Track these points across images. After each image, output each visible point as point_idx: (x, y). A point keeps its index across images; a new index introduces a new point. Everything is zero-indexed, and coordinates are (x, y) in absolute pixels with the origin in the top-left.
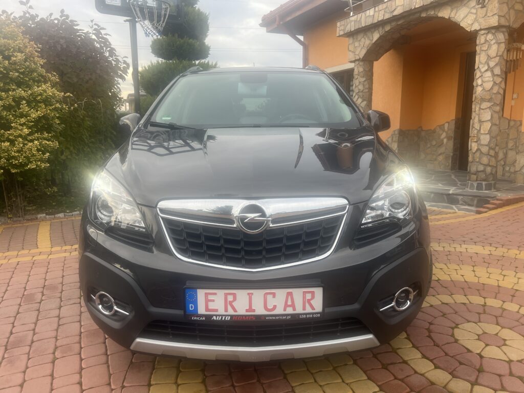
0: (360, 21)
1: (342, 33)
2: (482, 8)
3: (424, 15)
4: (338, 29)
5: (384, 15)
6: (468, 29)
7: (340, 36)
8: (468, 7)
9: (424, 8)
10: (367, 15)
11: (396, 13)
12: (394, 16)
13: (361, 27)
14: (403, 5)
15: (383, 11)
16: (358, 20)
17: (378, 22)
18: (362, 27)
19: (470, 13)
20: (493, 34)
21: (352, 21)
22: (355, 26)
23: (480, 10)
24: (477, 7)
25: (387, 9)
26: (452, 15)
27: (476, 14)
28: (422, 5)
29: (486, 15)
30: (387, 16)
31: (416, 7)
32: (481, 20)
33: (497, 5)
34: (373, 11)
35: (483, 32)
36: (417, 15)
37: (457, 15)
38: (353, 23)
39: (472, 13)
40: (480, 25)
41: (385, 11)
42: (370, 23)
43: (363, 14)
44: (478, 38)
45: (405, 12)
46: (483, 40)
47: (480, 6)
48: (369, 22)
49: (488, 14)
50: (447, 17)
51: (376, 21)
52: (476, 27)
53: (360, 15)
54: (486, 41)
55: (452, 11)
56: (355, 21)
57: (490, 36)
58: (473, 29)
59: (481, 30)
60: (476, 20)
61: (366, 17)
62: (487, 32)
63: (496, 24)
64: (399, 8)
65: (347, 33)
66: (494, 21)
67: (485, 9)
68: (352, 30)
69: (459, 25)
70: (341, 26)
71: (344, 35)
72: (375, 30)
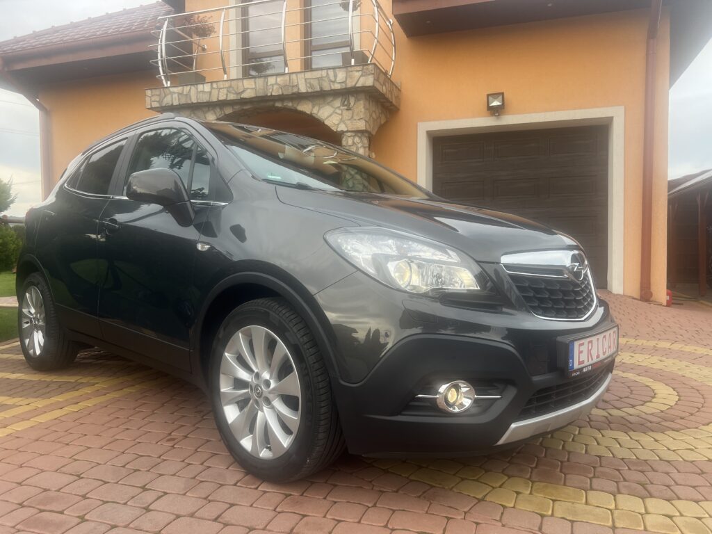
0: (188, 95)
1: (156, 105)
2: (347, 110)
3: (279, 105)
4: (148, 99)
5: (227, 95)
6: (334, 129)
7: (151, 108)
8: (332, 106)
9: (281, 98)
10: (199, 90)
11: (245, 95)
12: (242, 99)
13: (190, 102)
14: (255, 88)
15: (225, 91)
16: (185, 93)
17: (219, 101)
18: (192, 103)
19: (334, 112)
20: (360, 138)
21: (174, 93)
22: (179, 99)
23: (345, 112)
24: (342, 108)
25: (231, 89)
26: (315, 111)
27: (341, 114)
28: (280, 93)
29: (352, 117)
30: (232, 97)
31: (274, 94)
32: (348, 122)
33: (363, 110)
34: (210, 87)
35: (349, 134)
36: (271, 103)
37: (321, 112)
38: (175, 96)
39: (336, 113)
40: (346, 127)
41: (228, 91)
42: (205, 101)
43: (193, 87)
44: (344, 139)
45: (256, 97)
46: (350, 142)
47: (346, 107)
48: (204, 98)
49: (355, 118)
50: (308, 112)
51: (214, 99)
52: (342, 128)
53: (188, 87)
54: (354, 143)
55: (313, 107)
56: (179, 94)
57: (357, 140)
58: (339, 129)
59: (348, 131)
60: (342, 121)
61: (198, 92)
62: (353, 134)
63: (364, 129)
64: (249, 91)
65: (165, 106)
66: (361, 125)
67: (350, 112)
68: (174, 104)
69: (324, 123)
70: (153, 96)
71: (158, 107)
72: (209, 110)
